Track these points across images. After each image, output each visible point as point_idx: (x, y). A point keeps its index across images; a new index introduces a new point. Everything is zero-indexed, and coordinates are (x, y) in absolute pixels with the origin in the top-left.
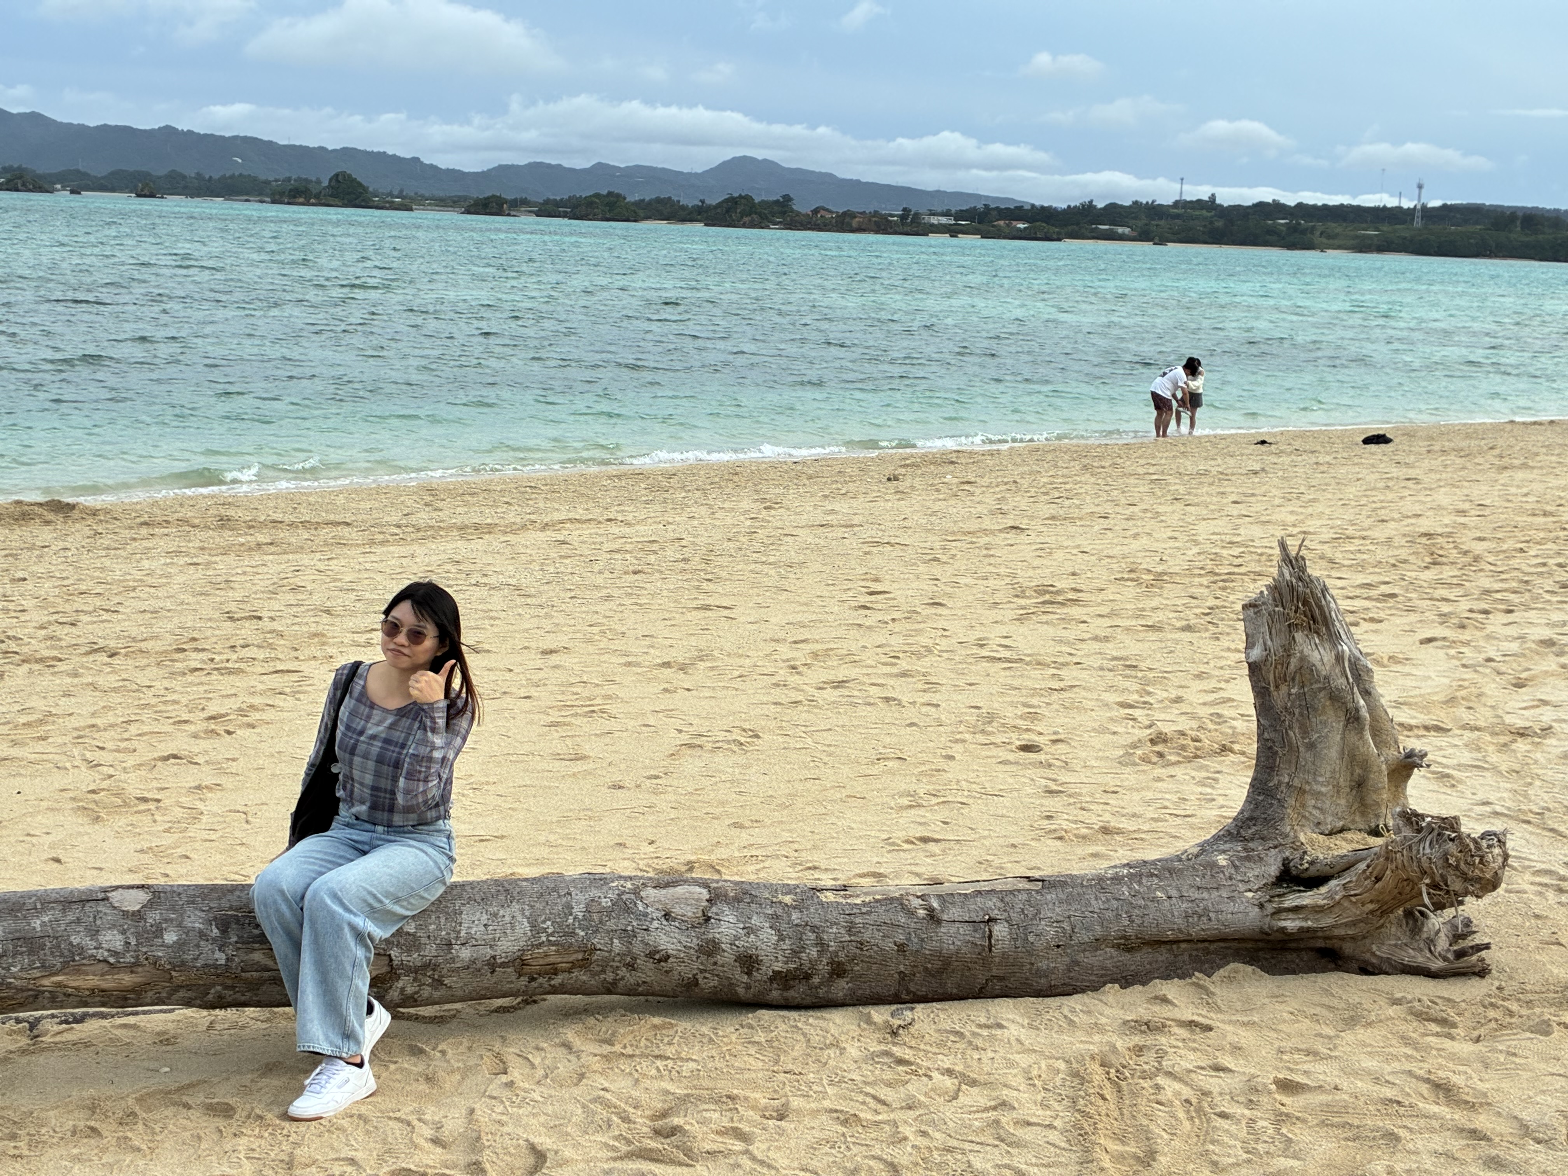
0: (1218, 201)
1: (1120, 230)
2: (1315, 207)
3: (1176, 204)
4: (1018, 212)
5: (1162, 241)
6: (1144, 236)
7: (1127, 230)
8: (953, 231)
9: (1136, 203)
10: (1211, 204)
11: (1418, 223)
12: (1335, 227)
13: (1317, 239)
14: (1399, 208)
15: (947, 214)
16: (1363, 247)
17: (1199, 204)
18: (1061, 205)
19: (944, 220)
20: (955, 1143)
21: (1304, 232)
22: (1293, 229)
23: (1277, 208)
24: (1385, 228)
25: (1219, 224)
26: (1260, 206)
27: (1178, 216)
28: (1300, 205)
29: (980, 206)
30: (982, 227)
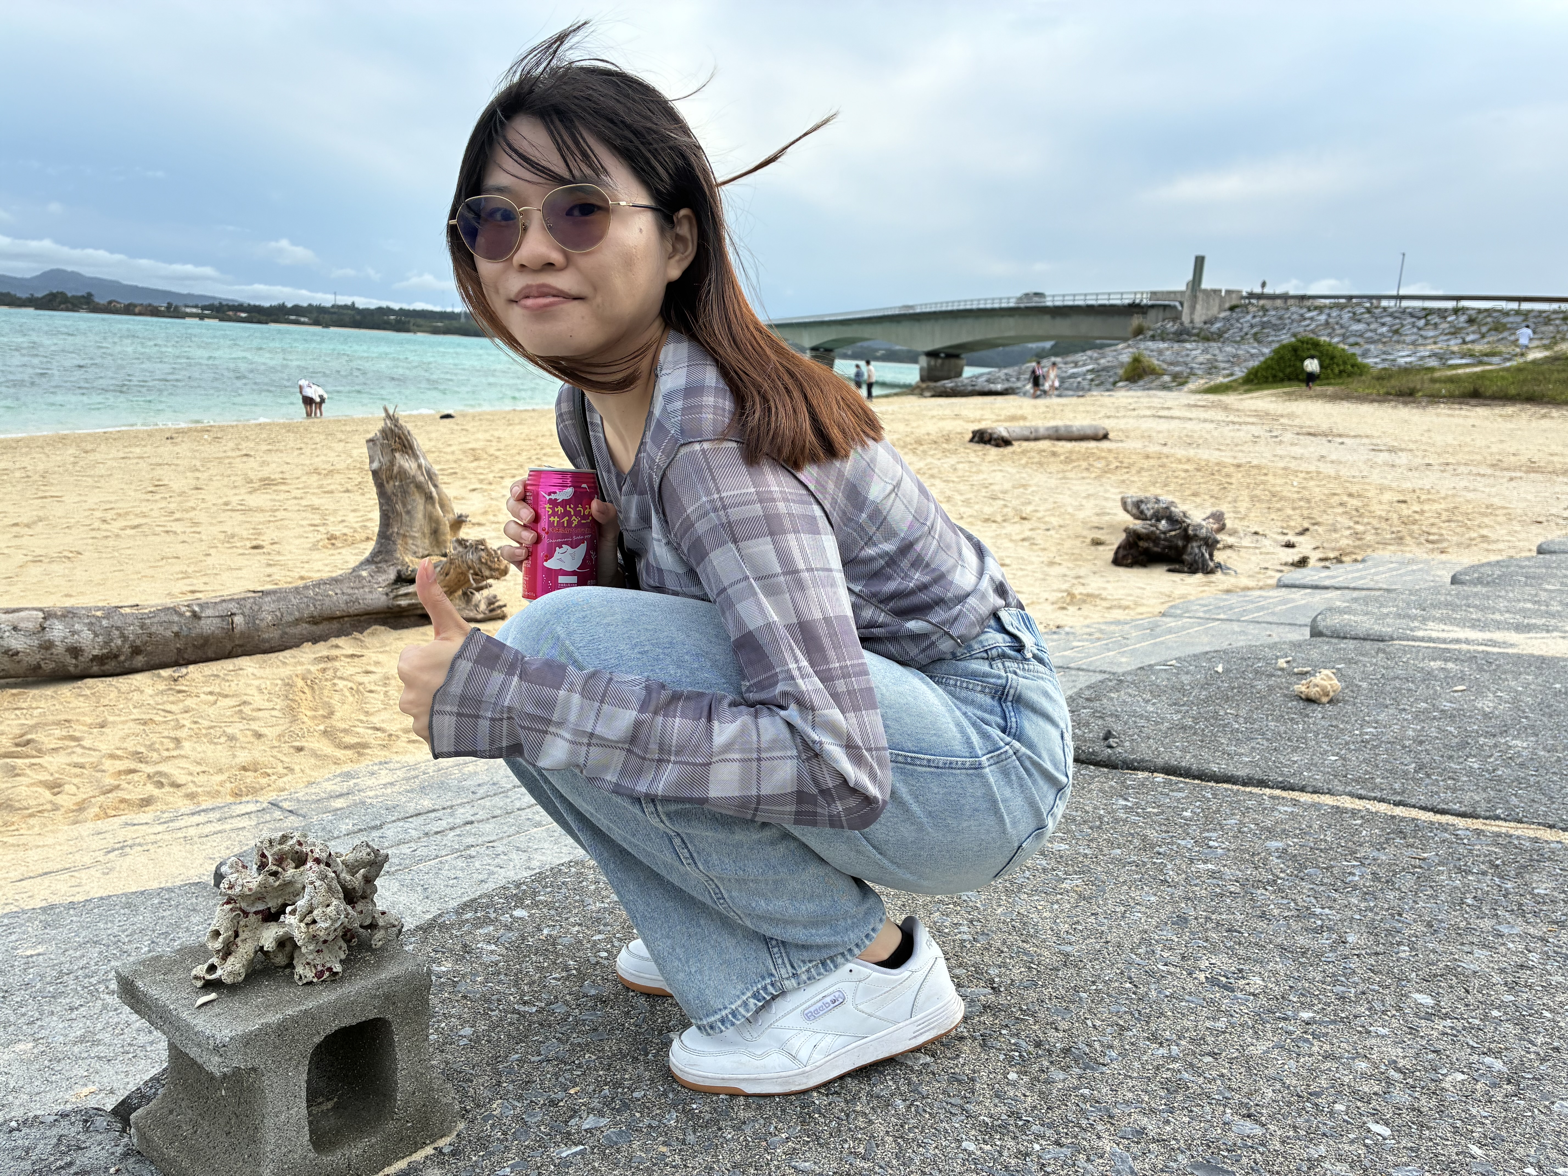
0: (357, 305)
1: (302, 319)
2: (409, 311)
3: (333, 306)
4: (240, 308)
5: (327, 326)
6: (316, 323)
7: (306, 320)
8: (201, 317)
9: (310, 305)
10: (352, 307)
11: (463, 320)
12: (420, 321)
13: (412, 328)
14: (453, 313)
15: (196, 307)
16: (436, 331)
17: (346, 307)
18: (266, 304)
19: (194, 310)
21: (404, 323)
22: (398, 322)
23: (389, 311)
24: (447, 322)
25: (358, 317)
26: (380, 309)
27: (334, 313)
28: (401, 309)
29: (216, 303)
30: (220, 315)
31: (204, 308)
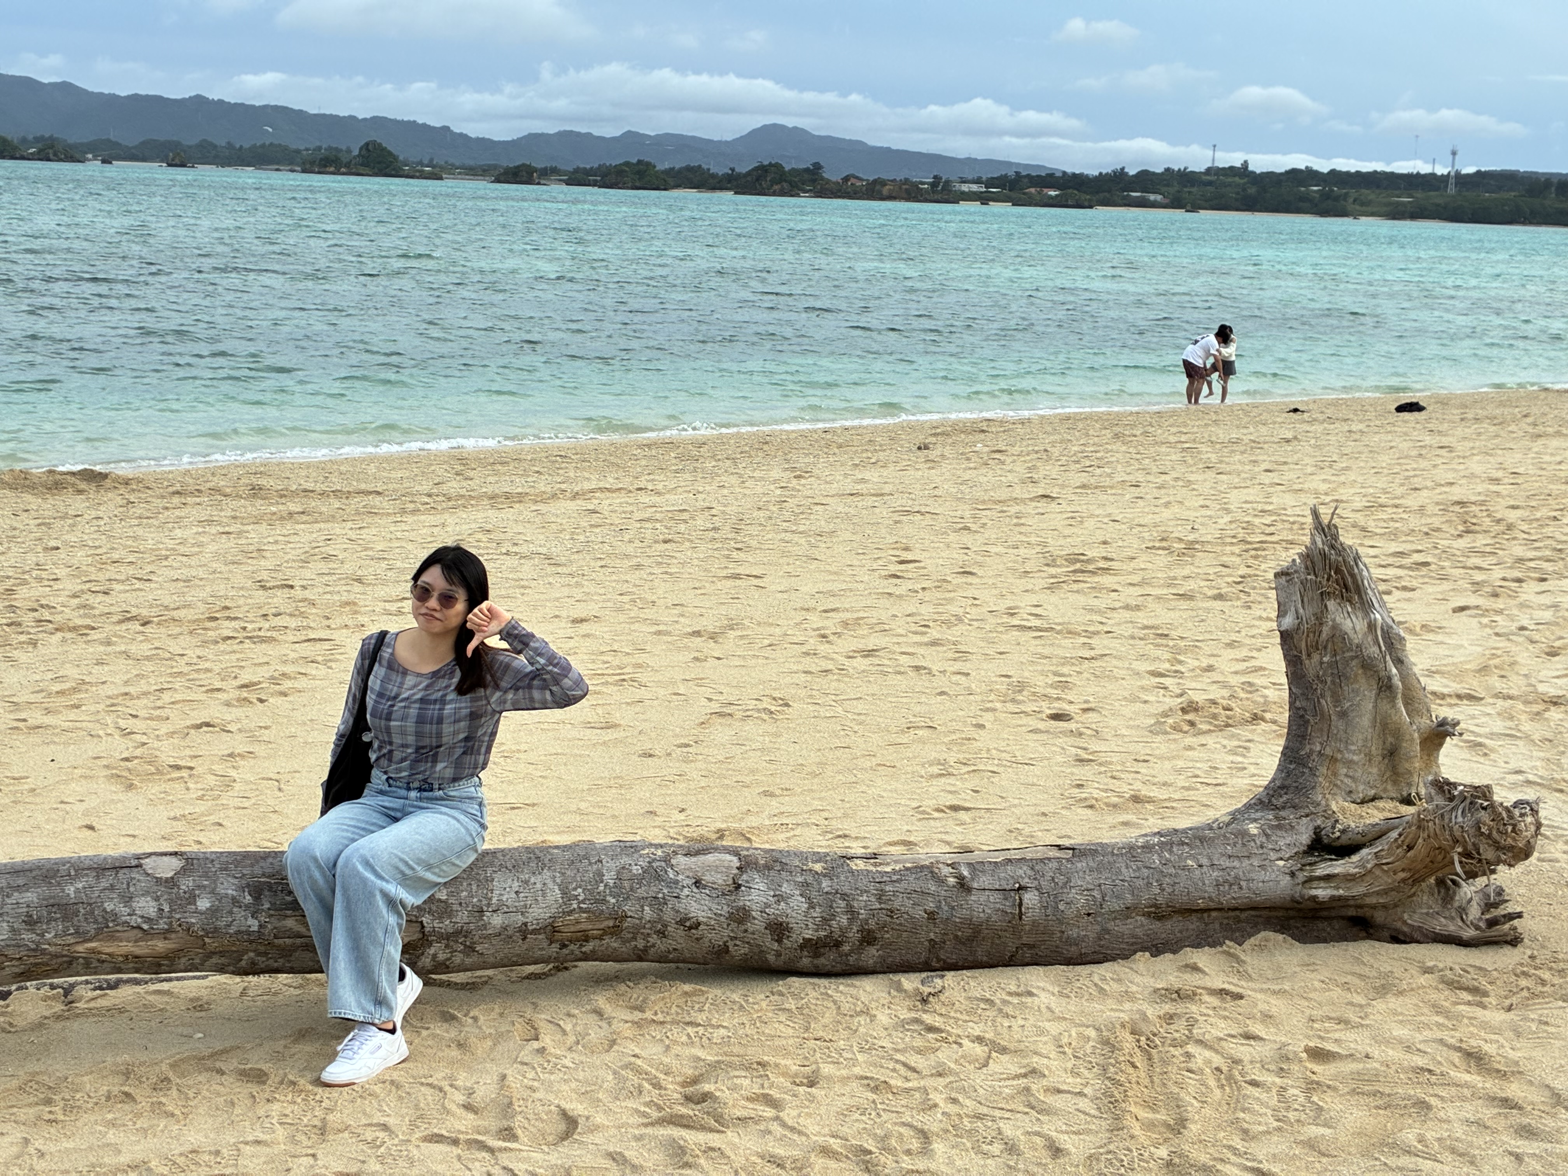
0: (1251, 168)
1: (1152, 197)
2: (1348, 174)
3: (1209, 171)
4: (1049, 179)
5: (1194, 208)
6: (1176, 203)
7: (1159, 197)
8: (984, 199)
9: (1168, 170)
10: (1243, 171)
11: (1451, 190)
12: (1368, 194)
13: (1350, 207)
14: (1433, 175)
15: (978, 181)
16: (1396, 214)
17: (1231, 171)
18: (1093, 172)
19: (974, 188)
20: (985, 1110)
21: (1337, 199)
22: (1326, 196)
23: (1310, 176)
24: (1419, 194)
25: (1252, 190)
26: (1293, 173)
27: (1210, 183)
28: (1333, 172)
29: (1011, 173)
30: (1013, 195)
31: (990, 183)
